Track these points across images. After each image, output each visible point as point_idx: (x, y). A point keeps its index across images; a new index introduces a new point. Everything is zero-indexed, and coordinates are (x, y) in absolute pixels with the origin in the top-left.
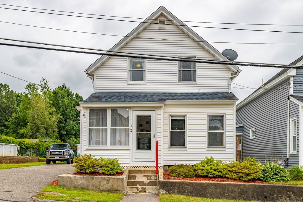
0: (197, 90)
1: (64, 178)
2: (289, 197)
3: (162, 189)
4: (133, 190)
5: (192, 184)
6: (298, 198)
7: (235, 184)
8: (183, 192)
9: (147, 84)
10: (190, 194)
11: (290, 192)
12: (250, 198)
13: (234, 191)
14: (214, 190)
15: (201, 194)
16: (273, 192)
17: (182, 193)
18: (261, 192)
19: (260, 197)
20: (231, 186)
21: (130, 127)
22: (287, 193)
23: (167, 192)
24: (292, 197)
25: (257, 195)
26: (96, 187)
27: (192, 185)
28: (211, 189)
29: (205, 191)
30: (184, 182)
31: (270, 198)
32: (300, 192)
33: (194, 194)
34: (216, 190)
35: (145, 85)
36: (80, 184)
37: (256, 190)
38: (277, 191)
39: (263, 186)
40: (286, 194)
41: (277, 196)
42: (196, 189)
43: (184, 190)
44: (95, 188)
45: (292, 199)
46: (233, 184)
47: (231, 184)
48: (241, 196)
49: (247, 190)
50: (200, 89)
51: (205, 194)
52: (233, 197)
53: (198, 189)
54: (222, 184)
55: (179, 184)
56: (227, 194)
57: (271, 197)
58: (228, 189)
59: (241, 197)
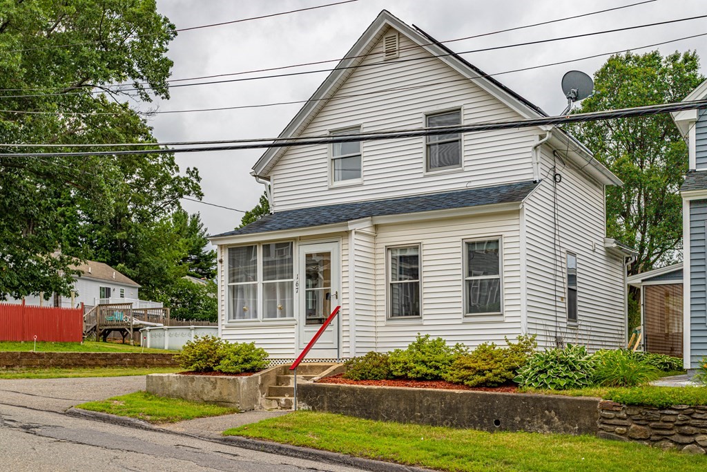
0: (464, 185)
1: (154, 380)
2: (548, 422)
3: (303, 401)
4: (271, 405)
5: (353, 390)
6: (568, 426)
7: (433, 392)
8: (338, 408)
9: (365, 183)
10: (349, 411)
11: (550, 412)
12: (464, 424)
13: (433, 408)
14: (394, 404)
15: (370, 413)
16: (513, 410)
17: (334, 409)
18: (487, 411)
19: (485, 421)
20: (426, 395)
21: (294, 280)
22: (543, 412)
23: (311, 407)
24: (554, 422)
25: (478, 417)
26: (198, 396)
27: (354, 394)
28: (388, 401)
29: (377, 407)
30: (340, 386)
31: (506, 424)
32: (572, 412)
33: (357, 412)
34: (397, 405)
35: (361, 185)
36: (175, 389)
37: (477, 405)
38: (522, 409)
39: (490, 396)
40: (542, 416)
41: (522, 420)
42: (360, 402)
43: (339, 403)
44: (197, 399)
45: (556, 429)
46: (429, 391)
47: (426, 391)
48: (446, 419)
49: (458, 405)
50: (470, 182)
51: (377, 413)
52: (432, 419)
53: (364, 401)
54: (409, 391)
55: (331, 391)
56: (419, 414)
57: (509, 422)
58: (421, 402)
59: (446, 421)
